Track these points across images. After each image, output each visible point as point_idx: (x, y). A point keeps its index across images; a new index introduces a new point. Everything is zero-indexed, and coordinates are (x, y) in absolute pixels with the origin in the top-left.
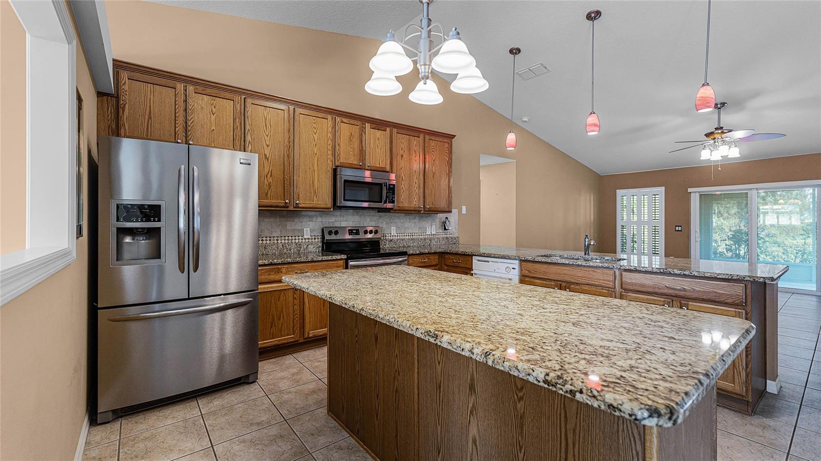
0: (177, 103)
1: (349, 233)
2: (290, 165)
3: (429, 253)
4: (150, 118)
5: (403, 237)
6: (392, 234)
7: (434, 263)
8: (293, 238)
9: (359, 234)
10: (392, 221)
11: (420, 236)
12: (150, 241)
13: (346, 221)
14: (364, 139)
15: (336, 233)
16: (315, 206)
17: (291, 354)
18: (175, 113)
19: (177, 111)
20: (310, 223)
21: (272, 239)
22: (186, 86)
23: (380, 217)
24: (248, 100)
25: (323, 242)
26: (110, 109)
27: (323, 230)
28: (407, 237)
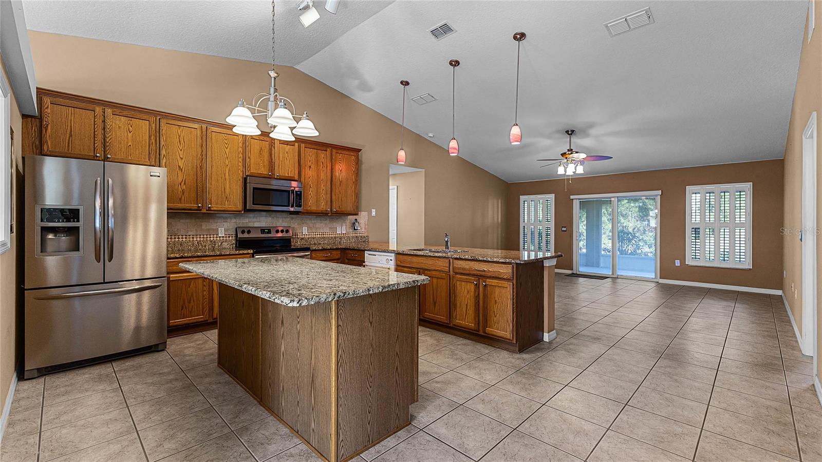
0: (96, 123)
1: (261, 232)
2: (202, 174)
3: (331, 249)
4: (71, 135)
5: (314, 236)
6: (304, 233)
7: (337, 257)
8: (209, 236)
9: (271, 233)
10: (303, 222)
11: (331, 236)
12: (71, 237)
13: (260, 222)
14: (273, 152)
15: (249, 232)
16: (226, 210)
17: (201, 332)
18: (94, 132)
19: (96, 130)
20: (224, 223)
21: (188, 237)
22: (105, 109)
23: (292, 218)
24: (163, 121)
25: (236, 240)
26: (34, 128)
27: (236, 229)
28: (319, 236)
